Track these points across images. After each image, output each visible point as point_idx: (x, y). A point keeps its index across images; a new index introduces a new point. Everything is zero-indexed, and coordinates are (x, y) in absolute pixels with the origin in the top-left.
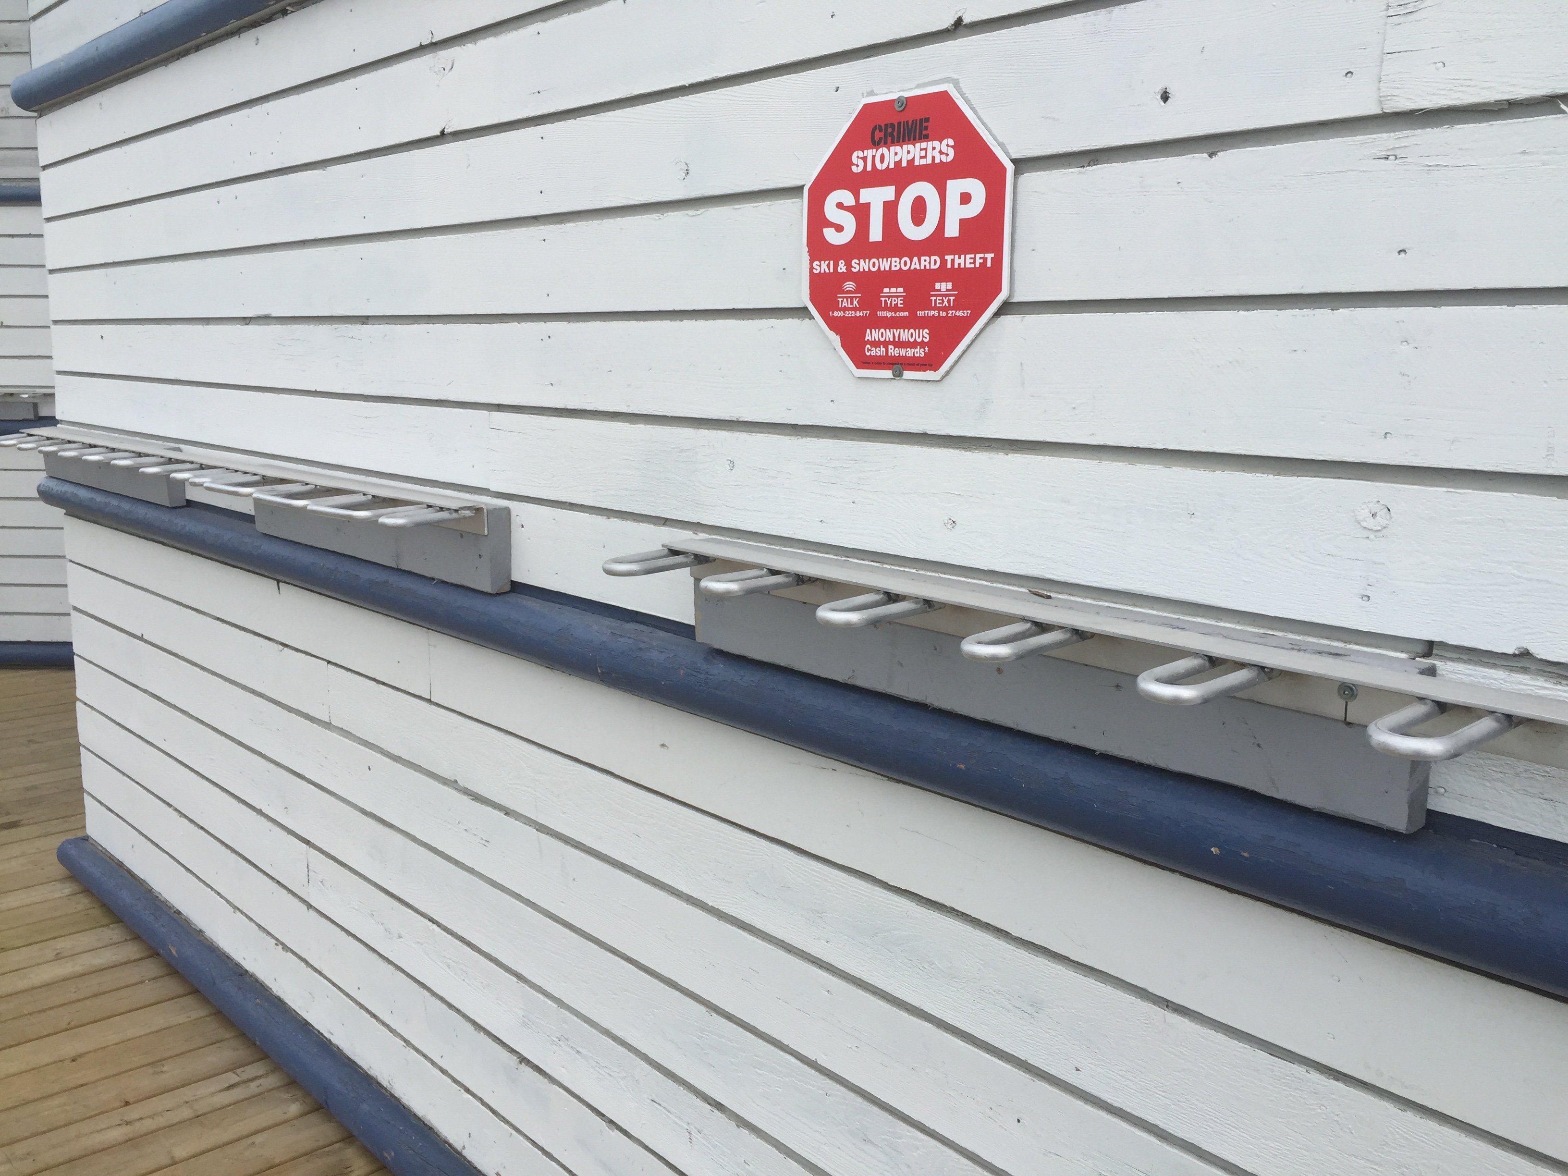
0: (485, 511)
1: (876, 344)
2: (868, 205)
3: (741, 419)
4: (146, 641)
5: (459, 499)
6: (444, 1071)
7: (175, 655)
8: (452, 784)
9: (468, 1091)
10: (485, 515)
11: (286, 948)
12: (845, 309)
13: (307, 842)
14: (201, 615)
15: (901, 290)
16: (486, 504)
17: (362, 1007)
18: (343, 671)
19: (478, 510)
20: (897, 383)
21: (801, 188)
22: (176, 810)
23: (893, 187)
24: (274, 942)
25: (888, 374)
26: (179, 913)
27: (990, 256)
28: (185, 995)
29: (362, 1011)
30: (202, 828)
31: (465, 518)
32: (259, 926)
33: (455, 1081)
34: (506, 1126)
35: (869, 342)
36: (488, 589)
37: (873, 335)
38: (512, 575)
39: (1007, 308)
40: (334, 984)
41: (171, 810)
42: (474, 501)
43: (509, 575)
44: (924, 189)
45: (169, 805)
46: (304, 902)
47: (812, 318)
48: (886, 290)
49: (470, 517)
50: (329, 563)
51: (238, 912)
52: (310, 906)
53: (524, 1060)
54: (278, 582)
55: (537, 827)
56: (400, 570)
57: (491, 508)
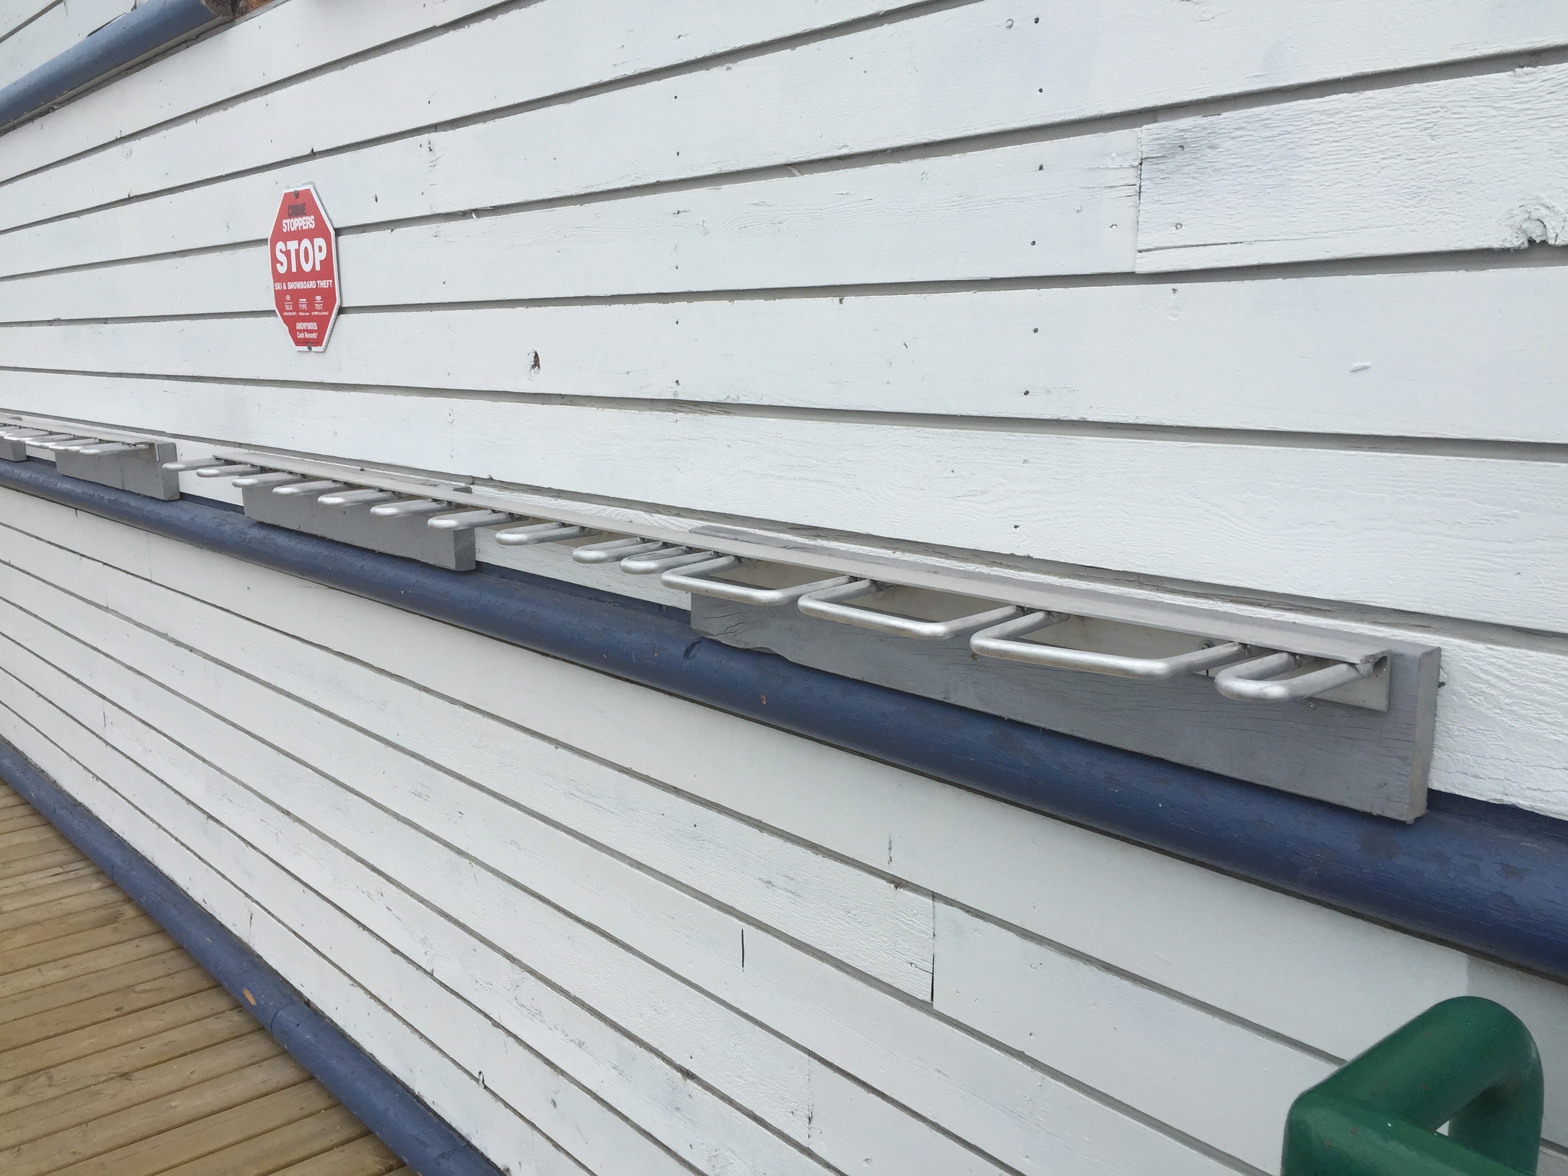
0: (156, 445)
1: (301, 331)
2: (290, 250)
3: (260, 378)
4: (13, 566)
5: (137, 437)
6: (176, 839)
7: (28, 574)
8: (164, 636)
9: (188, 849)
10: (156, 448)
11: (98, 779)
12: (288, 311)
13: (104, 697)
14: (39, 541)
15: (305, 300)
16: (156, 441)
17: (137, 808)
18: (111, 568)
19: (151, 445)
20: (311, 354)
21: (267, 240)
22: (37, 692)
23: (297, 241)
24: (92, 775)
25: (305, 348)
26: (43, 771)
27: (331, 281)
28: (41, 826)
29: (137, 811)
30: (51, 702)
31: (141, 450)
32: (85, 767)
33: (182, 844)
34: (205, 866)
35: (298, 330)
36: (162, 498)
37: (300, 326)
38: (180, 486)
39: (342, 311)
40: (124, 798)
41: (33, 693)
42: (145, 438)
43: (178, 488)
44: (306, 243)
45: (33, 690)
46: (105, 741)
47: (277, 316)
48: (300, 300)
49: (145, 449)
50: (90, 491)
51: (73, 761)
52: (107, 744)
53: (210, 817)
54: (76, 509)
55: (205, 656)
56: (124, 491)
57: (160, 443)
